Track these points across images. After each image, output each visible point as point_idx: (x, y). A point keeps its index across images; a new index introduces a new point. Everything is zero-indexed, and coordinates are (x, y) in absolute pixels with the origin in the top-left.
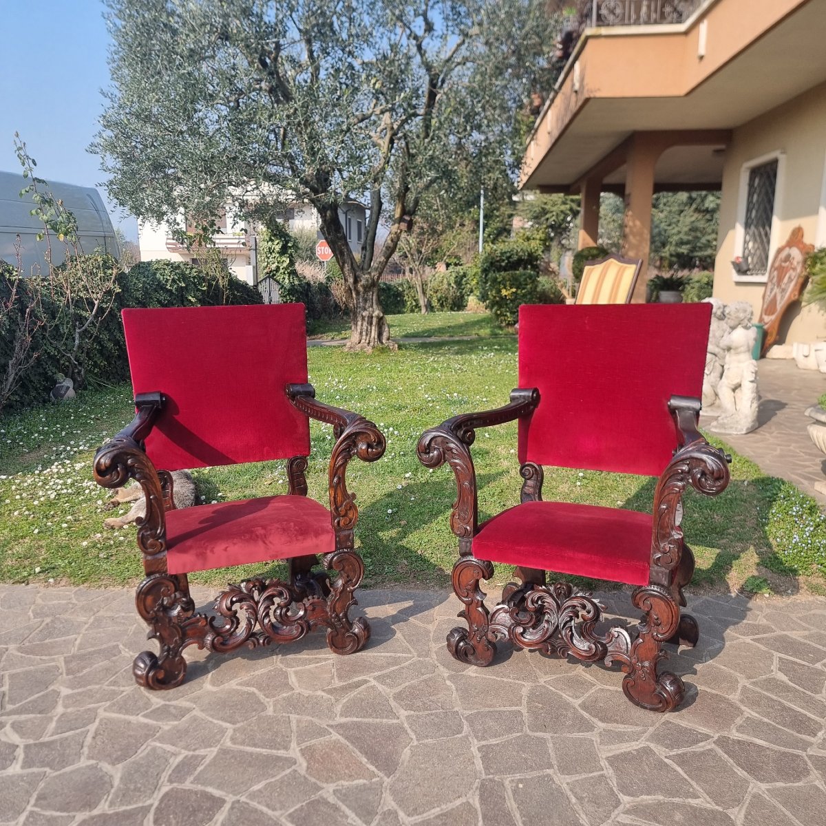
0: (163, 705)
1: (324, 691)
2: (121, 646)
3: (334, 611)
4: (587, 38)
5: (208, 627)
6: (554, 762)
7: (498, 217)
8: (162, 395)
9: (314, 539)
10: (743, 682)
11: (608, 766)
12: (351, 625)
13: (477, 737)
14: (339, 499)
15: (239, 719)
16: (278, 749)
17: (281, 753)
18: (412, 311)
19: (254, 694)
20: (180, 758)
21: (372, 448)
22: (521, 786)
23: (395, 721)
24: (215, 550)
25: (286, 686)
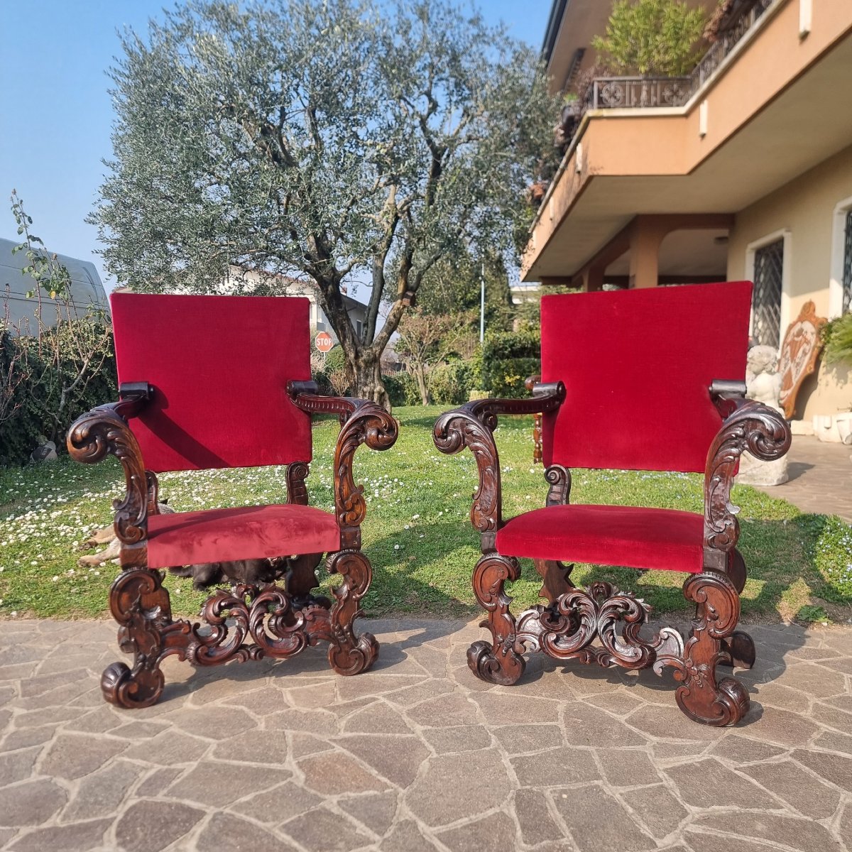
0: (134, 723)
1: (325, 708)
2: (89, 670)
3: (338, 622)
4: (590, 119)
5: (191, 635)
6: (603, 774)
7: (498, 317)
8: (149, 386)
9: (316, 536)
10: (813, 700)
11: (667, 778)
12: (356, 641)
13: (508, 750)
14: (345, 490)
15: (225, 735)
16: (271, 762)
17: (275, 766)
18: (413, 404)
19: (242, 711)
20: (151, 773)
21: (383, 435)
22: (565, 796)
23: (410, 735)
24: (203, 542)
25: (281, 703)
